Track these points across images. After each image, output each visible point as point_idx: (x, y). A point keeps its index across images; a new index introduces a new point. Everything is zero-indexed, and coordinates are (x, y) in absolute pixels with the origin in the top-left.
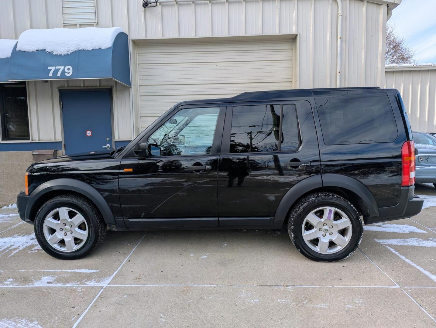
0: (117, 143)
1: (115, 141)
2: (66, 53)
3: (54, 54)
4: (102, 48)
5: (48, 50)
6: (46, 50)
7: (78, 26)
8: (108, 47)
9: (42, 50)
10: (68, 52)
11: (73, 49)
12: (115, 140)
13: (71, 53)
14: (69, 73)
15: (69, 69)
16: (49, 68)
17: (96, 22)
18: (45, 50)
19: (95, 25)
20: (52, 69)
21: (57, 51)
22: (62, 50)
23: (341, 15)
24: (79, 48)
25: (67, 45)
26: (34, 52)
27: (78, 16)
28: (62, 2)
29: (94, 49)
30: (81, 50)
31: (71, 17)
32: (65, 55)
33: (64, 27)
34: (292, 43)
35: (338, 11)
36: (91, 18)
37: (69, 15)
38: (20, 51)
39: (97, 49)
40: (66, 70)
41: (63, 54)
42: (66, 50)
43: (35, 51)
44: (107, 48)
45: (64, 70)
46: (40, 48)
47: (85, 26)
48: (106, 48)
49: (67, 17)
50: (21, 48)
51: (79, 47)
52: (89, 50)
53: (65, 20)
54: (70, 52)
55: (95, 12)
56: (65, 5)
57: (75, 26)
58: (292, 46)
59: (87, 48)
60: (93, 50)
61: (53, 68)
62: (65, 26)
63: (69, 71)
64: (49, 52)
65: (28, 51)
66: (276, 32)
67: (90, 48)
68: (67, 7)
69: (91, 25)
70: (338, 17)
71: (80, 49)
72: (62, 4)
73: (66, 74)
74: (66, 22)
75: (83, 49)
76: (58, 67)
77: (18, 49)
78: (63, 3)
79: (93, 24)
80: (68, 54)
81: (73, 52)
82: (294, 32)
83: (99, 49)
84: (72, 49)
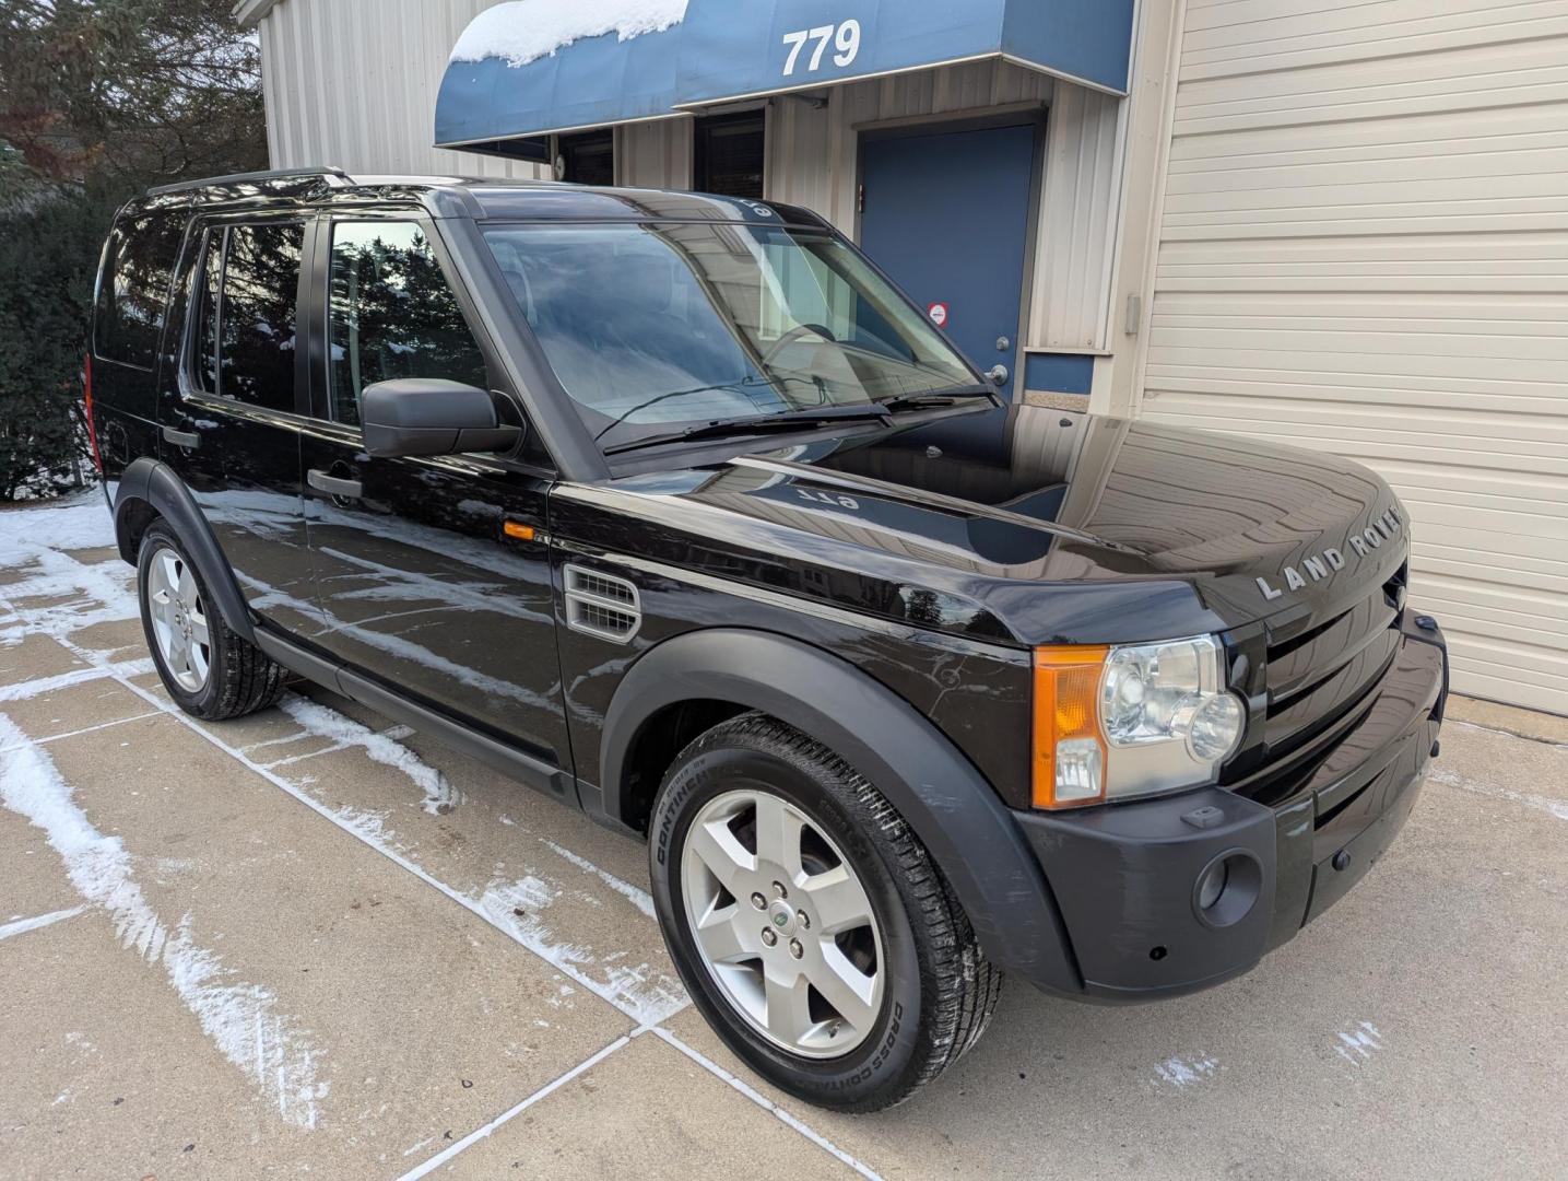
0: (1035, 362)
1: (1028, 354)
12: (1026, 349)
14: (846, 54)
15: (848, 35)
16: (787, 38)
20: (795, 43)
40: (840, 41)
61: (799, 38)
63: (849, 46)
73: (838, 59)
76: (815, 33)
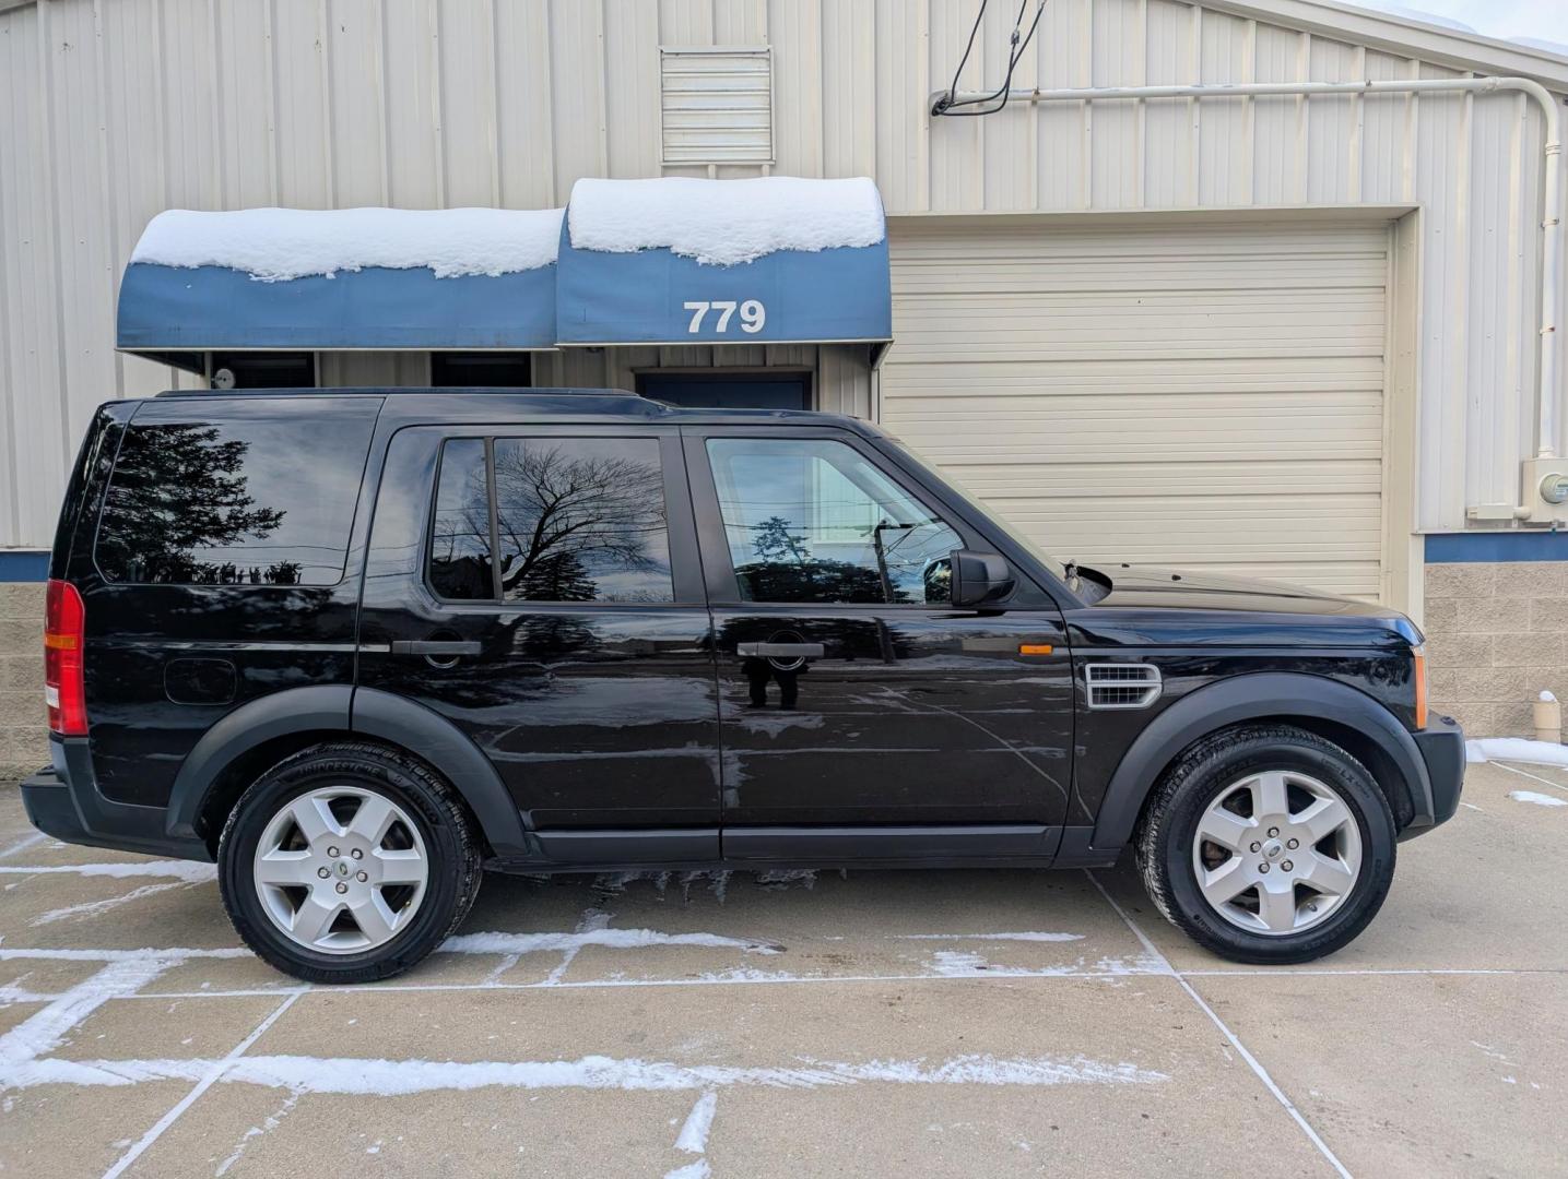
2: (738, 260)
3: (701, 260)
4: (853, 246)
5: (681, 247)
6: (674, 250)
7: (712, 170)
8: (872, 242)
9: (659, 248)
10: (743, 255)
11: (762, 246)
13: (754, 260)
14: (752, 324)
15: (752, 311)
16: (688, 305)
17: (771, 160)
18: (668, 248)
19: (766, 169)
21: (708, 252)
22: (723, 249)
23: (1558, 151)
24: (778, 243)
25: (739, 233)
26: (633, 253)
27: (719, 140)
28: (663, 91)
29: (826, 248)
30: (787, 250)
31: (690, 140)
32: (734, 267)
33: (663, 176)
34: (1386, 234)
35: (1544, 139)
36: (753, 147)
37: (684, 134)
38: (585, 249)
39: (838, 246)
40: (745, 314)
41: (728, 264)
42: (738, 249)
43: (634, 249)
44: (871, 245)
45: (737, 313)
46: (654, 240)
47: (733, 171)
48: (867, 245)
49: (675, 140)
50: (587, 240)
51: (777, 239)
52: (814, 250)
53: (671, 149)
54: (753, 256)
55: (768, 125)
56: (672, 103)
57: (700, 169)
58: (1387, 242)
59: (806, 246)
60: (823, 249)
61: (702, 307)
62: (668, 169)
63: (755, 319)
64: (684, 256)
65: (612, 250)
66: (1351, 198)
67: (815, 247)
68: (679, 110)
69: (753, 169)
70: (1544, 157)
71: (782, 247)
72: (662, 97)
73: (746, 328)
74: (676, 157)
75: (792, 247)
77: (577, 241)
78: (665, 94)
79: (760, 167)
80: (744, 262)
81: (759, 258)
82: (1405, 199)
83: (843, 247)
84: (757, 248)
